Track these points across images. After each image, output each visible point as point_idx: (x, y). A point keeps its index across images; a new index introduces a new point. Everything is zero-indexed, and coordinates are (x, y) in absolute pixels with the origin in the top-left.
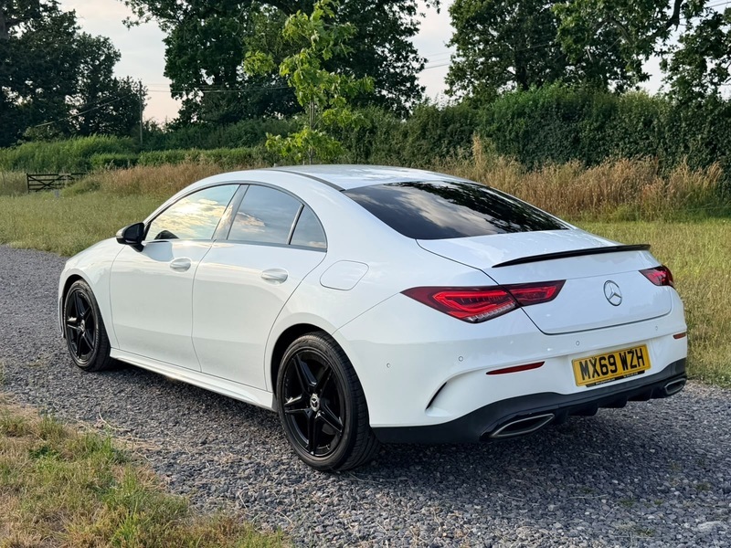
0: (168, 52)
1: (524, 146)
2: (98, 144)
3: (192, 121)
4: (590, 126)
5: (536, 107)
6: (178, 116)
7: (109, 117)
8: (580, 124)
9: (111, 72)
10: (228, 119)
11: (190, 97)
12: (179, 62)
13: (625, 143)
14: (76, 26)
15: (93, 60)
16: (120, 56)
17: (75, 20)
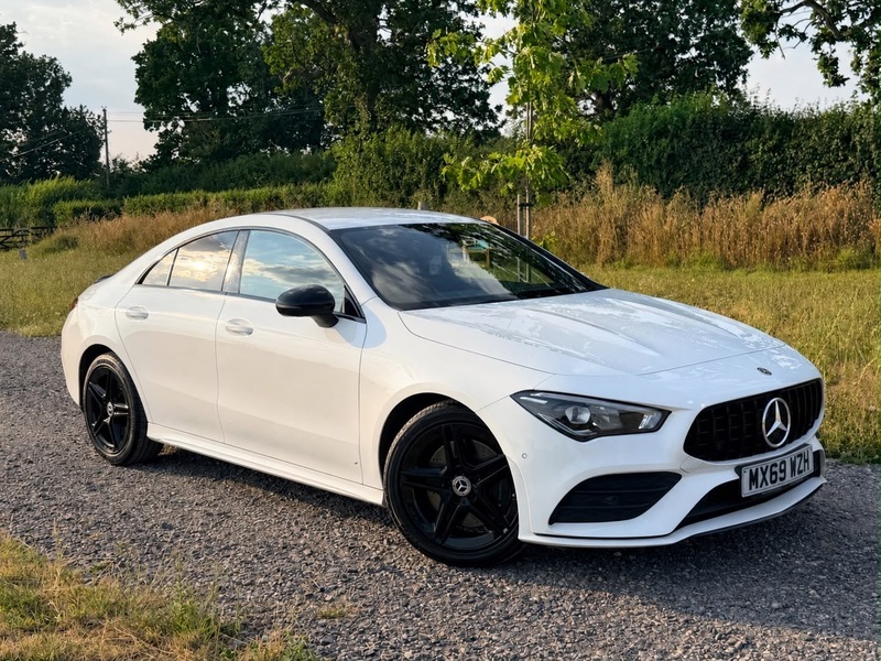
0: (139, 73)
1: (669, 174)
2: (62, 188)
3: (173, 157)
4: (763, 145)
5: (684, 124)
6: (155, 152)
7: (58, 156)
8: (748, 144)
9: (60, 100)
10: (222, 155)
11: (169, 127)
12: (155, 84)
13: (814, 167)
14: (17, 43)
15: (36, 86)
16: (70, 80)
17: (16, 35)
